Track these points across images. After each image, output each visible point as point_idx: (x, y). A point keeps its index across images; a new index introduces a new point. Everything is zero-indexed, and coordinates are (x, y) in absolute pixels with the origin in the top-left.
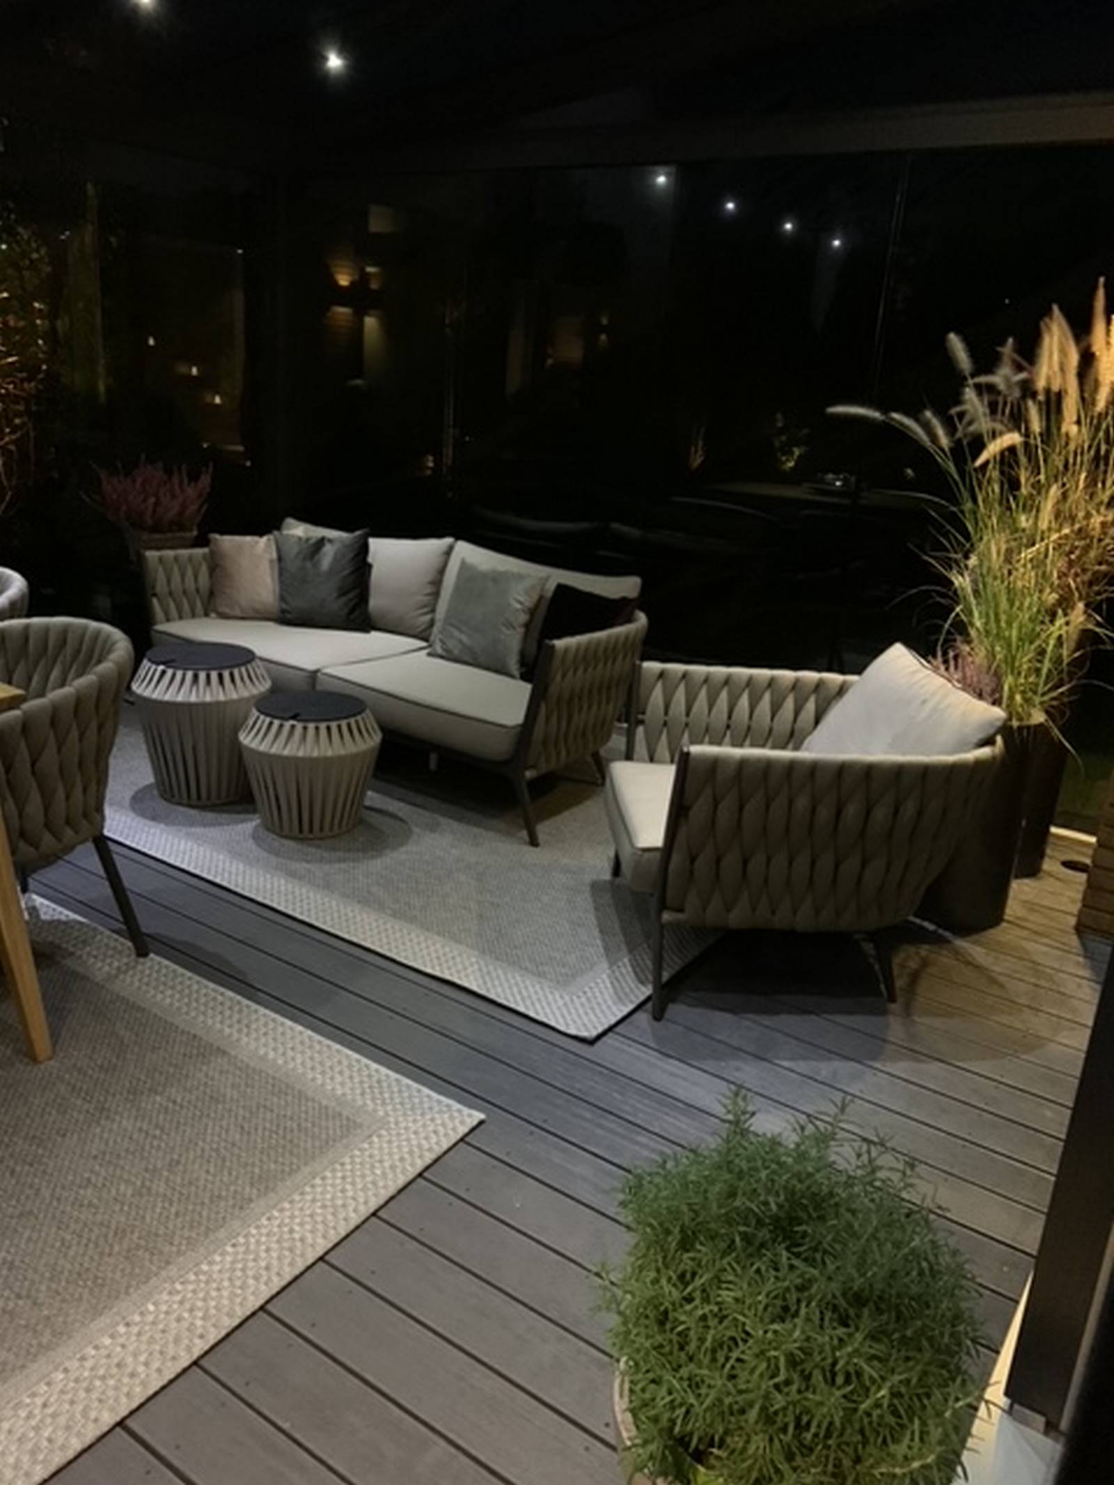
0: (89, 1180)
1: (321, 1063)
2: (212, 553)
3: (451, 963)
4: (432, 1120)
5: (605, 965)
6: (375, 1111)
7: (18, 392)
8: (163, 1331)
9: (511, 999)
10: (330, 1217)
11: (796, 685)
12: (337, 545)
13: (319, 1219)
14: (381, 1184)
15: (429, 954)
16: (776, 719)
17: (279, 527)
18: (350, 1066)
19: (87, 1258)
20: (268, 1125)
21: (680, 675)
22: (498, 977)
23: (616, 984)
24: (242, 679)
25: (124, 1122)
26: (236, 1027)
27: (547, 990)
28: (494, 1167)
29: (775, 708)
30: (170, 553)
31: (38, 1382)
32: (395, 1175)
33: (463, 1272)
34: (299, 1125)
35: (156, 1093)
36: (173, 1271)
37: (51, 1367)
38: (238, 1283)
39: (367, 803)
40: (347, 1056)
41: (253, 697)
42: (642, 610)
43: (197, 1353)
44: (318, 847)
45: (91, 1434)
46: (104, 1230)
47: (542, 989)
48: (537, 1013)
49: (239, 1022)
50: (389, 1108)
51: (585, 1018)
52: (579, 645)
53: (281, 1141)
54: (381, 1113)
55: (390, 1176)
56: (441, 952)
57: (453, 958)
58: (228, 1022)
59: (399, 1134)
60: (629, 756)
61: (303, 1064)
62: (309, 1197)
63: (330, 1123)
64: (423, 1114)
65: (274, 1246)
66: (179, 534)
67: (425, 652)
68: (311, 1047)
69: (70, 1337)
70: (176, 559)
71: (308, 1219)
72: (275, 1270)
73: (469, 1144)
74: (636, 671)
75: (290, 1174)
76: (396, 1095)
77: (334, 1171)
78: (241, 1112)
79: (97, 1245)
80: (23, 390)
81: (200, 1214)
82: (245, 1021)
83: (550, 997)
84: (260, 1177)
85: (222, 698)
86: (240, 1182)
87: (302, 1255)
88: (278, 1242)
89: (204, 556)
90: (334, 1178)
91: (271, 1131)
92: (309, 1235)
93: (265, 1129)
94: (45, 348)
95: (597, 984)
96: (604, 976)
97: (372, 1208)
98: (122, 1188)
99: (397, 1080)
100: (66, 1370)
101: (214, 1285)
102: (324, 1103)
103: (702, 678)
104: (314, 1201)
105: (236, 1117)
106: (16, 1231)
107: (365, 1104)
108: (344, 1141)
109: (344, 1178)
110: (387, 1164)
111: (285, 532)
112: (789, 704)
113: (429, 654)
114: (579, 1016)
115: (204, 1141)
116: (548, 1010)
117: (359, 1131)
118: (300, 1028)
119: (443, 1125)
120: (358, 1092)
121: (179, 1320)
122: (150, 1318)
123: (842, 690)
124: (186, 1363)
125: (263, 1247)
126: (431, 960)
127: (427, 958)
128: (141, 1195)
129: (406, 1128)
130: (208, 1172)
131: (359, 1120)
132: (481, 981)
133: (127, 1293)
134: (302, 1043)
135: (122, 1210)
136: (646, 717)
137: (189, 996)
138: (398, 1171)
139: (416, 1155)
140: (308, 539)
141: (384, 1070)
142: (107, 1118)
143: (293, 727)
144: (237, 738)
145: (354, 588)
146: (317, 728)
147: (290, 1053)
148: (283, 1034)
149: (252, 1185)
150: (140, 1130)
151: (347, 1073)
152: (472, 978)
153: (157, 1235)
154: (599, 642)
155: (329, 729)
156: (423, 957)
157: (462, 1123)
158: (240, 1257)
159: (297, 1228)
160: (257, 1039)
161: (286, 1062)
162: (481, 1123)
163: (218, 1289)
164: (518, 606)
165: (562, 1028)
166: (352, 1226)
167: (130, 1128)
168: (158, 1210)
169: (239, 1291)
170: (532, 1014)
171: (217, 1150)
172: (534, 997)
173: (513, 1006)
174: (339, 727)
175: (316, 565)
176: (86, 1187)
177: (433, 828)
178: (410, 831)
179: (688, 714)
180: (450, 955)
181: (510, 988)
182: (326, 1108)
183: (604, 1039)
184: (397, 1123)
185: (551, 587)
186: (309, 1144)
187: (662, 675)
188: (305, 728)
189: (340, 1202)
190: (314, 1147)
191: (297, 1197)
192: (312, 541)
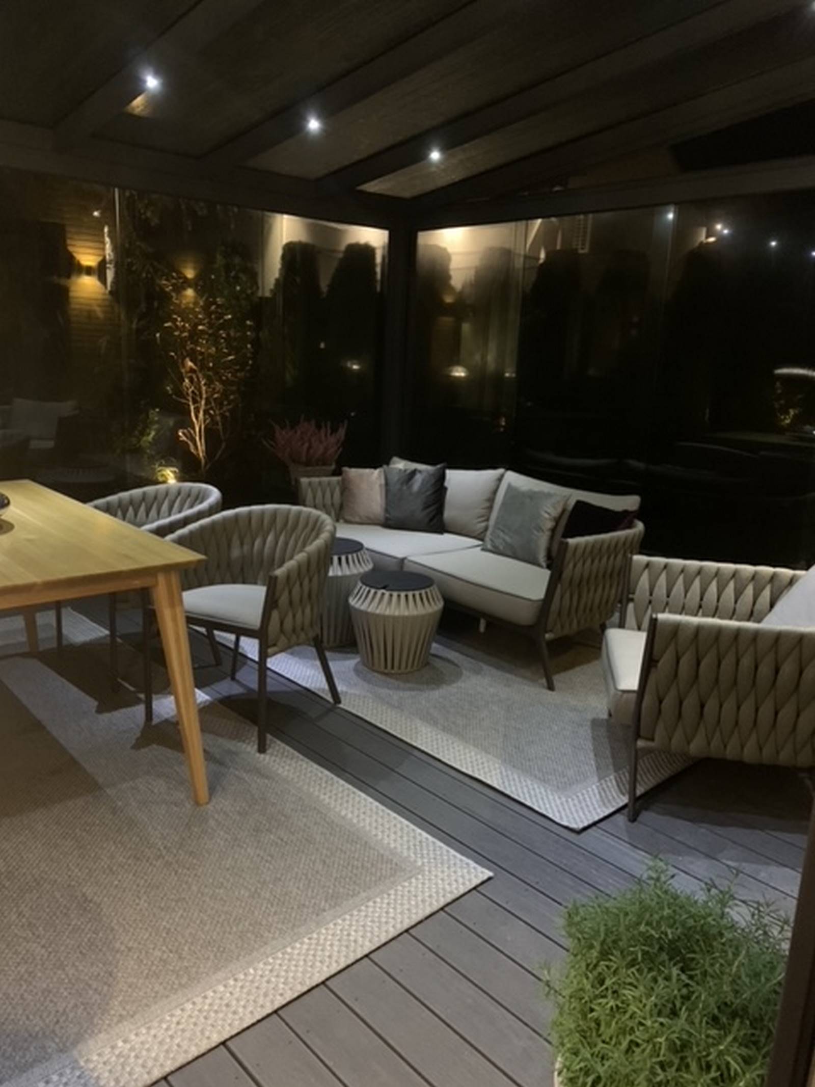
0: (222, 884)
1: (382, 825)
2: (344, 480)
3: (481, 766)
4: (455, 872)
5: (596, 779)
6: (415, 861)
7: (233, 379)
8: (258, 988)
9: (521, 795)
10: (376, 929)
11: (754, 577)
12: (425, 474)
13: (369, 929)
14: (414, 911)
15: (465, 759)
16: (739, 602)
17: (388, 463)
18: (402, 829)
19: (215, 933)
20: (342, 862)
21: (662, 566)
22: (514, 779)
23: (603, 794)
24: (354, 561)
25: (249, 850)
26: (328, 794)
27: (549, 792)
28: (496, 910)
29: (738, 594)
30: (315, 480)
31: (176, 1007)
32: (424, 906)
33: (464, 980)
34: (363, 866)
35: (271, 833)
36: (268, 949)
37: (185, 999)
38: (310, 964)
39: (433, 651)
40: (401, 822)
41: (359, 574)
42: (640, 519)
43: (277, 1005)
44: (397, 679)
45: (204, 1046)
46: (228, 916)
47: (546, 791)
48: (540, 807)
49: (331, 791)
50: (426, 860)
51: (575, 815)
52: (587, 544)
53: (350, 874)
54: (419, 863)
55: (421, 906)
56: (474, 759)
57: (483, 763)
58: (323, 791)
59: (430, 879)
60: (622, 625)
61: (370, 824)
62: (363, 914)
63: (384, 866)
64: (449, 868)
65: (337, 943)
66: (324, 467)
67: (479, 548)
68: (377, 813)
69: (199, 982)
70: (320, 483)
71: (361, 928)
72: (334, 958)
73: (479, 892)
74: (628, 563)
75: (352, 896)
76: (431, 852)
77: (382, 899)
78: (325, 852)
79: (222, 925)
80: (236, 377)
81: (290, 916)
82: (334, 792)
83: (551, 797)
84: (332, 896)
85: (340, 574)
86: (319, 897)
87: (354, 951)
88: (339, 940)
89: (338, 482)
90: (382, 903)
91: (343, 866)
92: (360, 939)
93: (339, 865)
94: (252, 350)
95: (588, 791)
96: (594, 787)
97: (406, 926)
98: (242, 892)
99: (434, 843)
100: (194, 1003)
101: (294, 963)
102: (382, 852)
103: (680, 570)
104: (366, 916)
105: (321, 855)
106: (174, 909)
107: (409, 856)
108: (392, 879)
109: (388, 904)
110: (419, 898)
111: (392, 466)
112: (749, 591)
113: (483, 550)
114: (572, 813)
115: (298, 868)
116: (548, 806)
117: (403, 874)
118: (370, 800)
119: (463, 877)
120: (405, 847)
121: (268, 982)
122: (250, 978)
123: (792, 581)
124: (269, 1011)
125: (329, 943)
126: (466, 764)
127: (463, 762)
128: (253, 897)
129: (436, 876)
130: (298, 888)
131: (403, 867)
132: (501, 781)
133: (237, 959)
134: (371, 810)
135: (240, 906)
136: (635, 597)
137: (301, 771)
138: (427, 904)
139: (441, 895)
140: (405, 471)
141: (425, 834)
142: (239, 845)
143: (383, 594)
144: (347, 601)
145: (434, 504)
146: (399, 596)
147: (362, 816)
148: (359, 802)
149: (326, 901)
150: (258, 855)
151: (399, 833)
152: (494, 778)
153: (260, 924)
154: (603, 542)
155: (407, 596)
156: (460, 760)
157: (476, 876)
158: (313, 947)
159: (353, 933)
160: (341, 805)
161: (359, 822)
162: (490, 879)
163: (296, 966)
164: (546, 516)
165: (557, 820)
166: (390, 936)
167: (252, 854)
168: (263, 908)
169: (309, 969)
170: (537, 808)
171: (306, 875)
172: (539, 796)
173: (523, 801)
174: (414, 596)
175: (410, 488)
176: (220, 888)
177: (477, 672)
178: (461, 674)
179: (668, 596)
180: (480, 761)
181: (522, 788)
182: (382, 856)
183: (590, 831)
184: (430, 872)
185: (572, 503)
186: (368, 879)
187: (648, 565)
188: (391, 596)
189: (384, 920)
190: (371, 880)
191: (355, 913)
192: (408, 472)
